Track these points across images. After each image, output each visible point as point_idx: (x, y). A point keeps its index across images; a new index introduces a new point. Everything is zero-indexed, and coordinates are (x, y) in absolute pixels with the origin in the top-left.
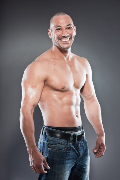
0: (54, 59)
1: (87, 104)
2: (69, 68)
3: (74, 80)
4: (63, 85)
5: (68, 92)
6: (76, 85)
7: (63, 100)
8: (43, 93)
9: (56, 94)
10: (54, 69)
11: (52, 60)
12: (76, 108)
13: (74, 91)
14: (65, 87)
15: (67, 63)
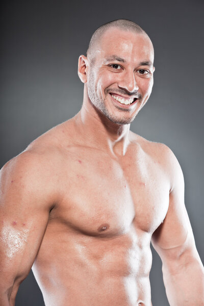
0: (79, 146)
1: (172, 272)
2: (119, 172)
3: (135, 205)
4: (104, 220)
5: (118, 239)
6: (140, 219)
7: (101, 261)
8: (44, 240)
9: (82, 243)
10: (78, 176)
11: (73, 149)
12: (138, 282)
13: (135, 238)
14: (107, 226)
15: (115, 159)
